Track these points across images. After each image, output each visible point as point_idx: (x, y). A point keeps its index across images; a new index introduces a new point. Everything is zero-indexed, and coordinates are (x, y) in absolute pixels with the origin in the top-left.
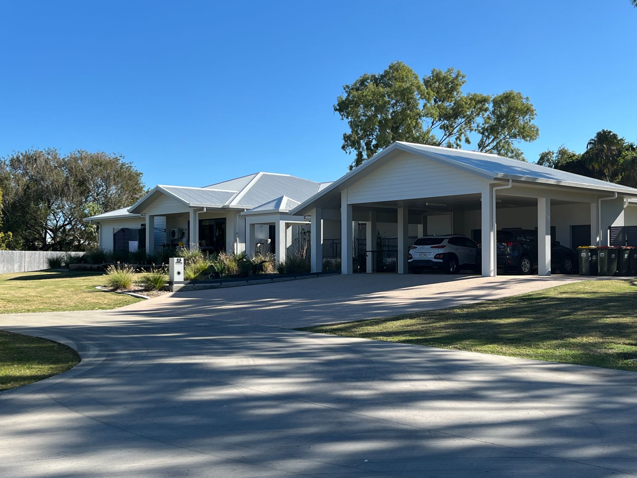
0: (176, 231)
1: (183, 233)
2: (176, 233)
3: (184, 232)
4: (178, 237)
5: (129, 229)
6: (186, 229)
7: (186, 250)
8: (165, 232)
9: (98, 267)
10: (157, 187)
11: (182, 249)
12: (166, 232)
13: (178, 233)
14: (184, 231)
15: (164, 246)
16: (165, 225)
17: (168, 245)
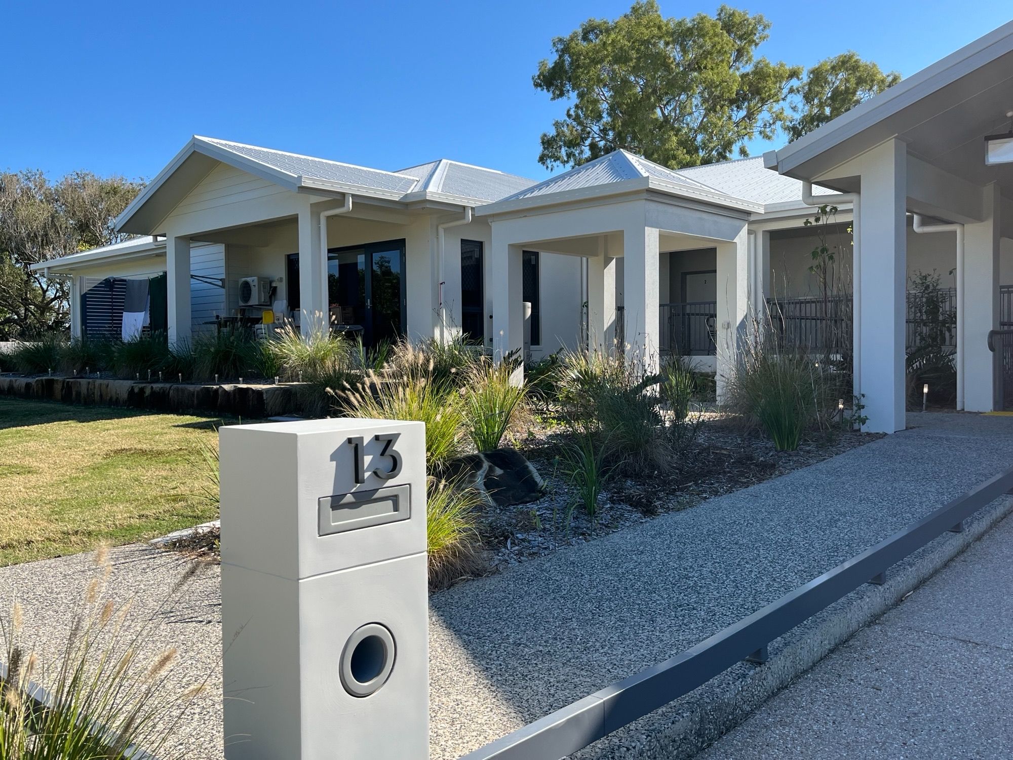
0: (252, 284)
1: (274, 290)
2: (253, 288)
3: (275, 288)
4: (259, 298)
5: (125, 281)
6: (281, 279)
7: (292, 334)
8: (223, 287)
9: (28, 385)
10: (195, 143)
11: (278, 330)
12: (226, 285)
13: (259, 288)
14: (274, 285)
15: (220, 324)
16: (223, 270)
17: (233, 320)
